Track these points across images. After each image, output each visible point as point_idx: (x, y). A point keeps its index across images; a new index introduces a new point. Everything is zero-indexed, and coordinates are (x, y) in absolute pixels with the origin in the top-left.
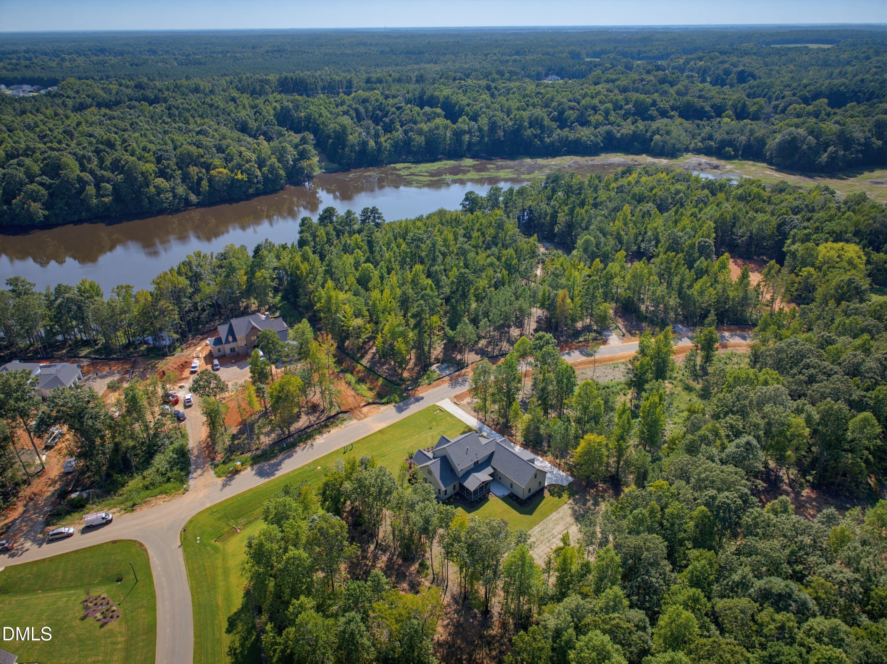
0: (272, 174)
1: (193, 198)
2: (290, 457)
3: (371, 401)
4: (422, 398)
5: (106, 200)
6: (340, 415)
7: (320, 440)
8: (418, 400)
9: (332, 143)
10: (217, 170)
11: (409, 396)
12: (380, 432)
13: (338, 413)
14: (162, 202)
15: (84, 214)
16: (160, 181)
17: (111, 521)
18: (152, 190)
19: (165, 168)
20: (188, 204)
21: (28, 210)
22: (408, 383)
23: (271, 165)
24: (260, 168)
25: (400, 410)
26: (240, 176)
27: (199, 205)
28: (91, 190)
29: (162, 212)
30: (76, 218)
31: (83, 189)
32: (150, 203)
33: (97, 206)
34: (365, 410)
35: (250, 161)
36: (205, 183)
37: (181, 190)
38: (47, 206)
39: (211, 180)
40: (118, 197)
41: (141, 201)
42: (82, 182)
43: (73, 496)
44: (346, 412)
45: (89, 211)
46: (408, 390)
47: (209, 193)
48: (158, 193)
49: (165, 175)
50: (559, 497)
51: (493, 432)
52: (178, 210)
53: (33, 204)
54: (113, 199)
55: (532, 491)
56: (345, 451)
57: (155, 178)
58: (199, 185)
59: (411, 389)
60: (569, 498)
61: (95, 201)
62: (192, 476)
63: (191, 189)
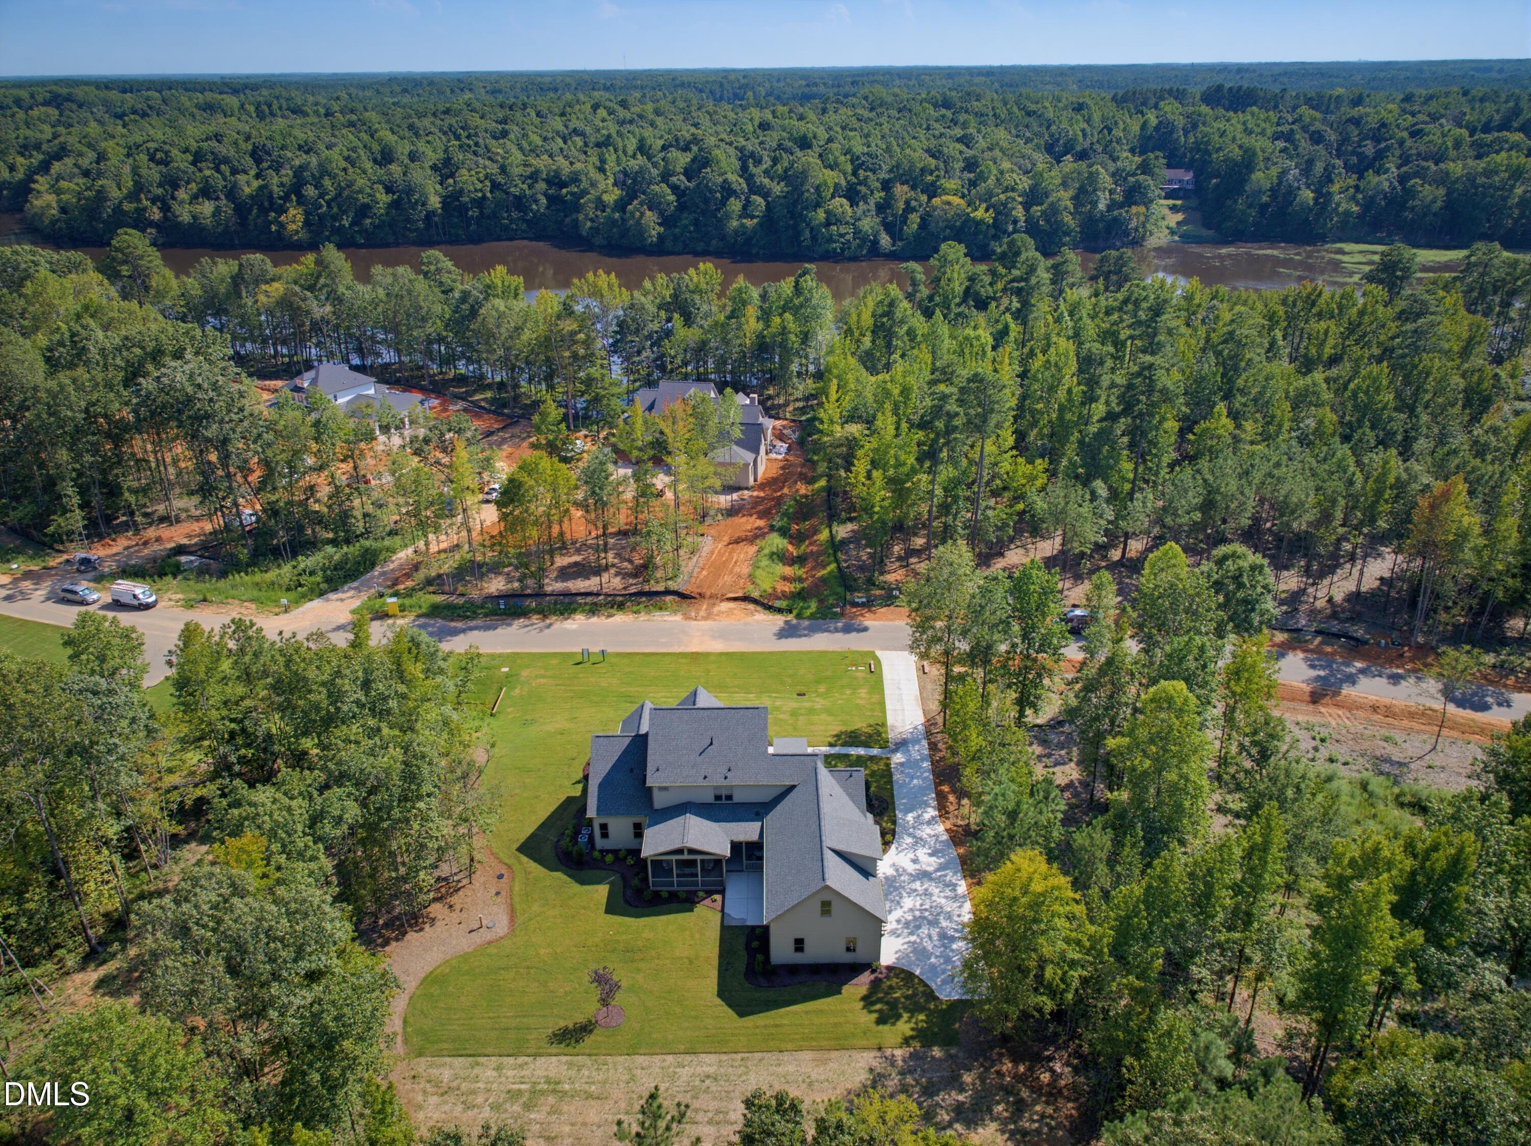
0: (1048, 221)
1: (885, 240)
2: (487, 628)
3: (756, 594)
4: (865, 629)
5: (749, 223)
6: (669, 598)
7: (577, 623)
8: (847, 629)
10: (944, 198)
11: (836, 617)
12: (695, 657)
13: (668, 592)
14: (831, 240)
15: (714, 242)
16: (840, 204)
17: (147, 607)
18: (821, 215)
19: (860, 183)
20: (874, 251)
21: (638, 223)
22: (878, 592)
23: (1052, 204)
24: (1027, 206)
25: (787, 632)
26: (980, 214)
27: (891, 256)
28: (735, 205)
29: (826, 257)
30: (700, 246)
31: (724, 202)
32: (814, 238)
33: (736, 232)
34: (725, 606)
35: (1013, 190)
36: (914, 219)
37: (868, 224)
38: (666, 221)
39: (928, 214)
40: (769, 220)
41: (798, 234)
42: (728, 191)
43: (183, 559)
44: (683, 596)
45: (723, 238)
46: (855, 605)
47: (917, 237)
48: (828, 224)
49: (852, 195)
50: (882, 1020)
51: (926, 764)
52: (855, 259)
53: (648, 213)
54: (760, 224)
55: (815, 953)
56: (582, 660)
57: (833, 197)
58: (904, 220)
59: (863, 605)
60: (907, 1041)
61: (735, 223)
62: (333, 596)
63: (887, 226)
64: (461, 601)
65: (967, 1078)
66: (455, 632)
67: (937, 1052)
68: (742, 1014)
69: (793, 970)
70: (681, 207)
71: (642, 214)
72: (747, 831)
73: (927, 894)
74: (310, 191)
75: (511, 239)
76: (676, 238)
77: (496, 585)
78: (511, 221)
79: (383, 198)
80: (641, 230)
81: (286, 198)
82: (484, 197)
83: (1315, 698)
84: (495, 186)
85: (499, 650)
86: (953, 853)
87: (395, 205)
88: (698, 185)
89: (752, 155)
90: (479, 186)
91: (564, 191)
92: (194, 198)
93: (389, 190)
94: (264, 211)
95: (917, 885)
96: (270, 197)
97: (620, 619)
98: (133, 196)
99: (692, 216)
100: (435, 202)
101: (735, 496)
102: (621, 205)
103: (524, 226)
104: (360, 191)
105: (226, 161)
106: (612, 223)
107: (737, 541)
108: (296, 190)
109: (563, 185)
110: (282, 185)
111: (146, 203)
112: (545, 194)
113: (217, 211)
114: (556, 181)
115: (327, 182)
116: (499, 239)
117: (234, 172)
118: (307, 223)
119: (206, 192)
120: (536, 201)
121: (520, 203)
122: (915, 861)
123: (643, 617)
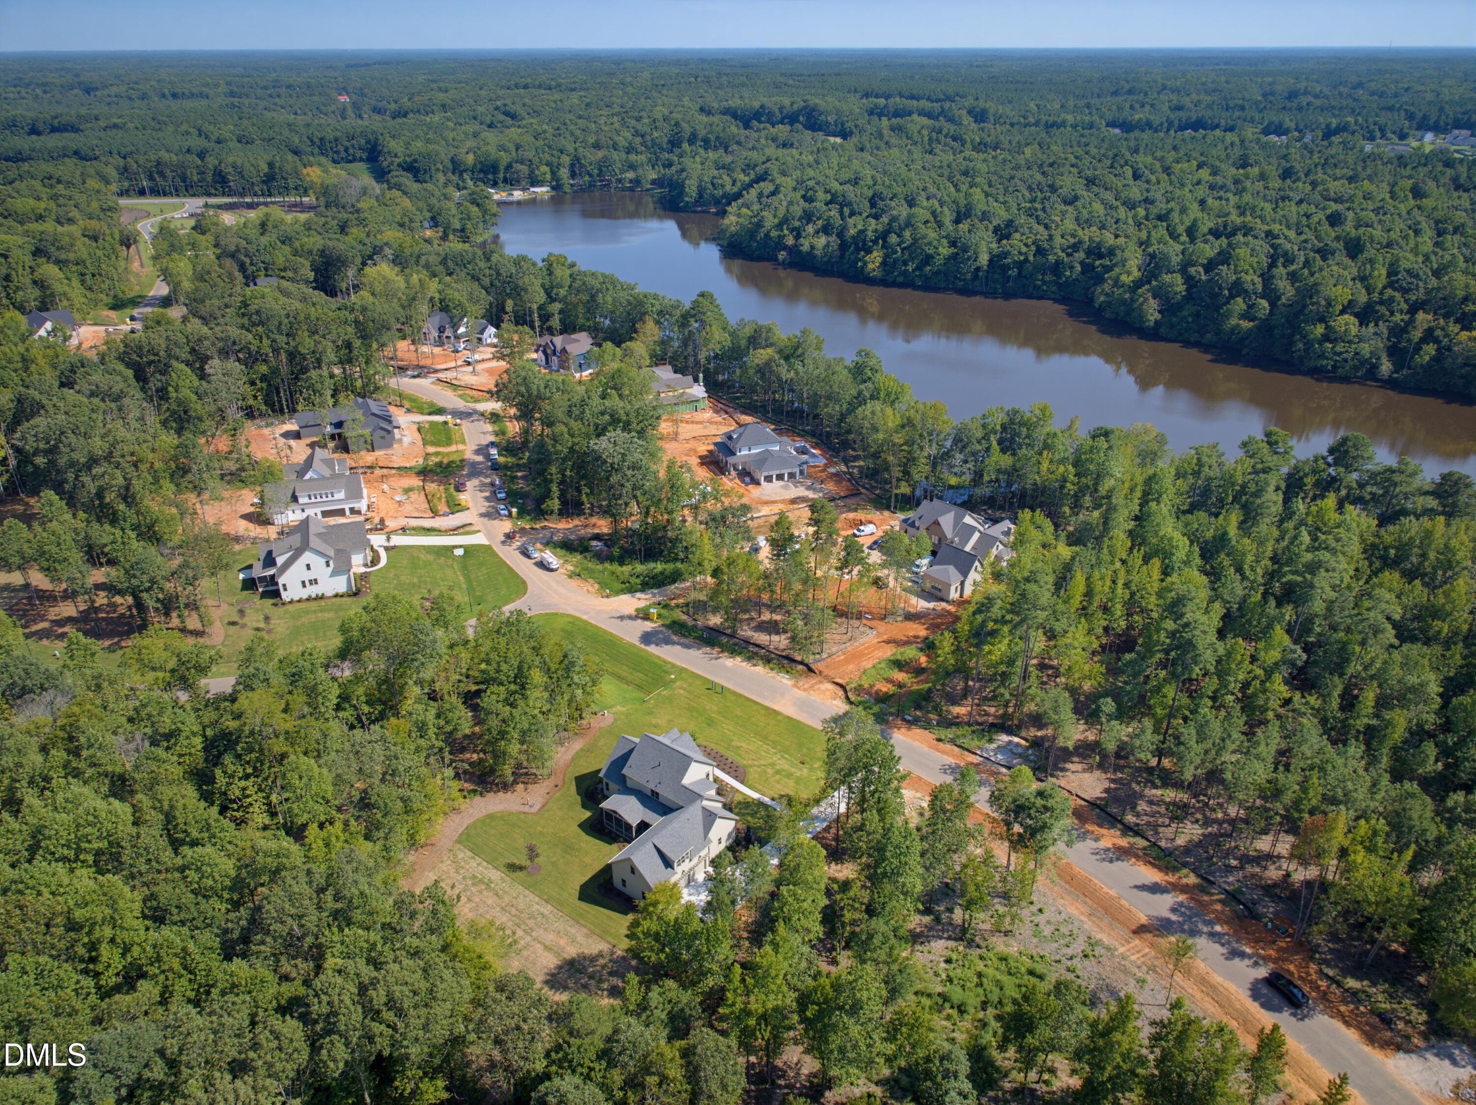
1: (1386, 367)
2: (687, 647)
3: (851, 686)
5: (1246, 325)
6: (800, 667)
12: (772, 713)
13: (802, 663)
14: (1322, 356)
15: (1208, 336)
16: (1347, 323)
17: (552, 570)
18: (1320, 330)
19: (1382, 303)
20: (1372, 372)
21: (1141, 306)
22: (933, 717)
27: (1391, 384)
28: (1239, 304)
29: (1318, 373)
30: (1194, 337)
31: (1229, 299)
32: (1306, 350)
33: (1232, 330)
34: (826, 686)
36: (1430, 349)
37: (1374, 347)
38: (1168, 309)
39: (1449, 349)
40: (1266, 327)
41: (1291, 343)
42: (1237, 288)
43: (594, 543)
44: (810, 670)
45: (1218, 332)
46: (904, 720)
47: (1427, 368)
48: (1326, 338)
49: (1365, 315)
50: (628, 936)
52: (1345, 380)
53: (1152, 301)
54: (1258, 328)
55: (629, 891)
56: (712, 688)
57: (1342, 312)
58: (1418, 349)
59: (908, 722)
60: (628, 950)
61: (1234, 321)
62: (638, 595)
63: (1394, 351)
64: (690, 623)
66: (670, 643)
68: (581, 899)
69: (619, 894)
70: (1189, 297)
71: (1146, 299)
72: (651, 818)
74: (893, 239)
75: (1039, 298)
76: (1172, 326)
77: (715, 620)
78: (1044, 282)
79: (945, 251)
80: (1140, 315)
81: (875, 242)
82: (1026, 260)
83: (1140, 930)
84: (1040, 251)
85: (678, 663)
87: (954, 257)
88: (1209, 281)
89: (1286, 254)
90: (1024, 249)
91: (1097, 263)
92: (817, 232)
93: (953, 244)
94: (858, 250)
96: (864, 241)
97: (760, 670)
98: (779, 226)
99: (1194, 309)
100: (984, 259)
101: (931, 605)
102: (1138, 284)
103: (1054, 288)
104: (930, 244)
105: (849, 204)
106: (1124, 302)
107: (888, 642)
108: (883, 236)
109: (1101, 256)
110: (876, 231)
111: (786, 232)
112: (1082, 263)
113: (827, 245)
114: (1096, 251)
115: (907, 234)
116: (1030, 297)
117: (852, 214)
118: (884, 264)
119: (826, 230)
120: (1072, 268)
121: (1057, 268)
123: (772, 674)
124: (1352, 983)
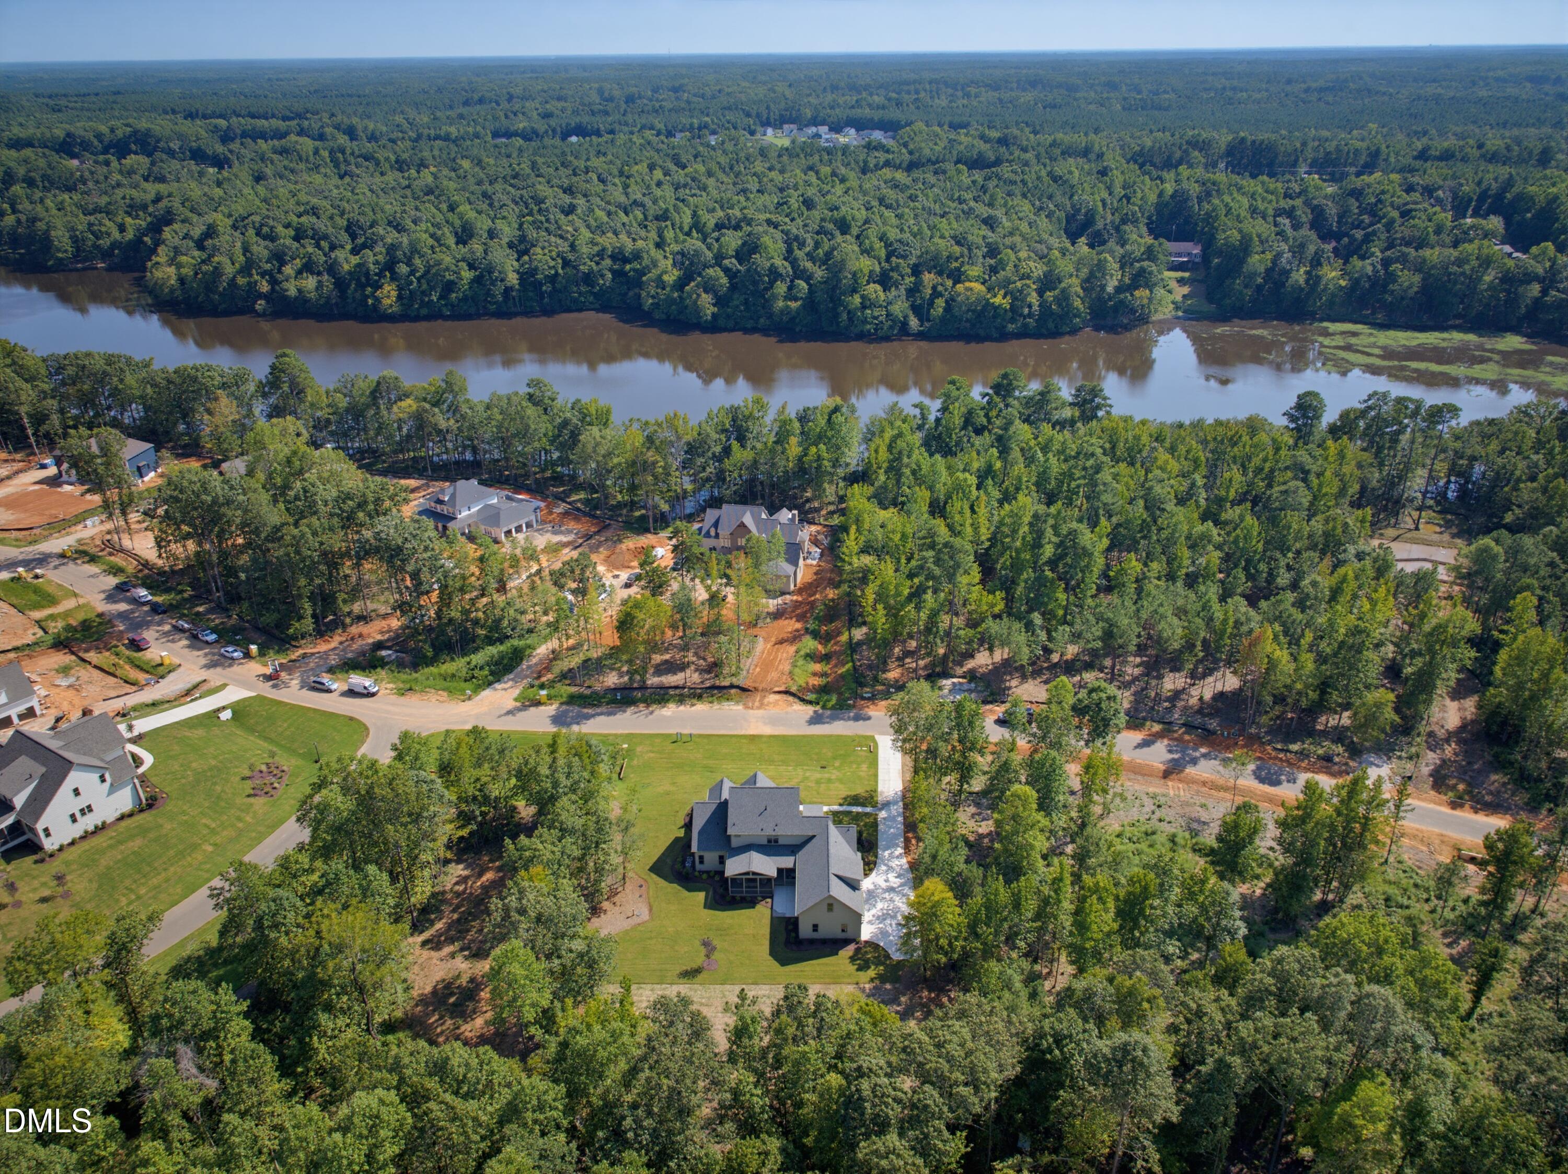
0: (1059, 305)
1: (914, 322)
2: (609, 714)
3: (794, 689)
4: (869, 718)
5: (794, 305)
6: (733, 691)
7: (670, 710)
8: (857, 718)
9: (1219, 265)
10: (967, 284)
11: (850, 707)
12: (753, 738)
13: (732, 686)
14: (865, 321)
15: (762, 320)
16: (874, 290)
17: (373, 695)
18: (857, 300)
19: (892, 270)
20: (904, 330)
21: (695, 302)
22: (880, 688)
23: (1063, 291)
24: (1041, 293)
25: (816, 720)
26: (998, 300)
27: (921, 336)
28: (781, 288)
29: (861, 337)
30: (750, 324)
31: (772, 283)
32: (850, 319)
33: (782, 312)
34: (773, 698)
35: (1029, 277)
36: (940, 303)
37: (900, 307)
38: (720, 301)
39: (953, 300)
40: (810, 303)
41: (837, 315)
42: (774, 274)
43: (384, 653)
44: (744, 690)
45: (770, 316)
46: (863, 698)
47: (943, 319)
48: (864, 307)
49: (884, 280)
50: (860, 969)
51: (900, 819)
52: (887, 339)
53: (704, 295)
54: (803, 306)
55: (823, 933)
56: (676, 740)
57: (868, 283)
58: (931, 303)
59: (869, 699)
60: (872, 980)
61: (781, 304)
62: (497, 686)
63: (916, 309)
64: (588, 692)
65: (903, 999)
66: (588, 717)
67: (888, 986)
68: (783, 964)
69: (812, 942)
70: (733, 287)
71: (699, 296)
72: (787, 862)
73: (892, 900)
74: (403, 269)
75: (580, 310)
76: (728, 317)
77: (612, 679)
78: (580, 294)
79: (467, 275)
80: (697, 310)
81: (380, 275)
82: (557, 274)
83: (1166, 775)
84: (566, 263)
85: (620, 731)
86: (910, 876)
87: (478, 280)
88: (748, 270)
89: (796, 238)
90: (552, 263)
91: (628, 267)
92: (299, 272)
93: (471, 267)
94: (362, 287)
95: (886, 895)
96: (367, 274)
97: (701, 707)
98: (246, 270)
99: (742, 298)
100: (513, 279)
101: (780, 600)
102: (680, 285)
103: (591, 299)
104: (447, 269)
105: (325, 237)
106: (670, 301)
107: (781, 642)
108: (390, 266)
109: (626, 261)
110: (377, 263)
111: (256, 277)
112: (610, 270)
113: (320, 285)
114: (619, 257)
115: (417, 261)
116: (569, 310)
117: (333, 248)
118: (400, 297)
119: (308, 267)
120: (602, 276)
121: (588, 278)
122: (887, 881)
123: (716, 706)
124: (1295, 747)
